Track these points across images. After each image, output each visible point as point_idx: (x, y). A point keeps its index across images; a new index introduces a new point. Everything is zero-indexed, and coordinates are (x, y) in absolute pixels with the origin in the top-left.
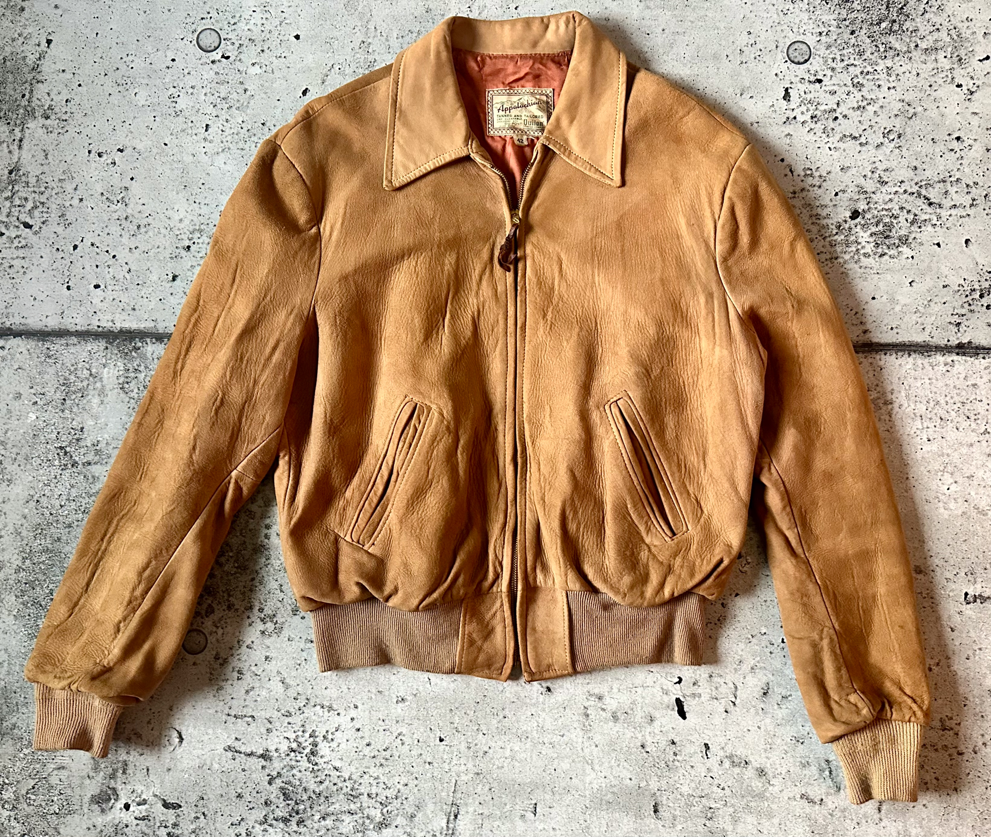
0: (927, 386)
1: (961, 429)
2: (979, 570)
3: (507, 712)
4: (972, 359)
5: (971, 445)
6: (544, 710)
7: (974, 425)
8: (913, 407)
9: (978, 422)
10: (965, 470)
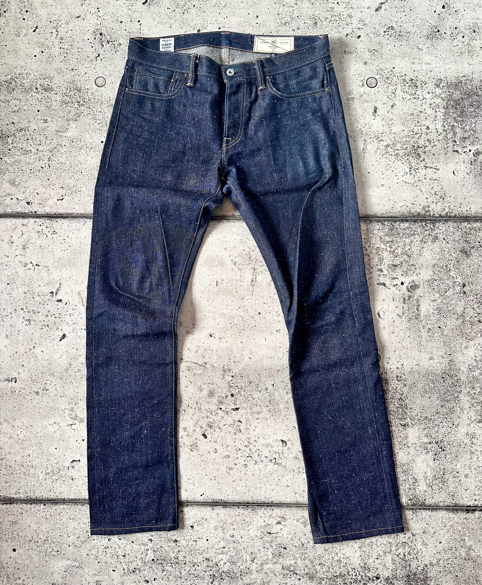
0: (29, 482)
1: (14, 461)
2: (9, 394)
3: (230, 326)
4: (6, 495)
5: (9, 453)
6: (213, 327)
7: (8, 463)
8: (36, 472)
9: (5, 464)
10: (13, 441)
